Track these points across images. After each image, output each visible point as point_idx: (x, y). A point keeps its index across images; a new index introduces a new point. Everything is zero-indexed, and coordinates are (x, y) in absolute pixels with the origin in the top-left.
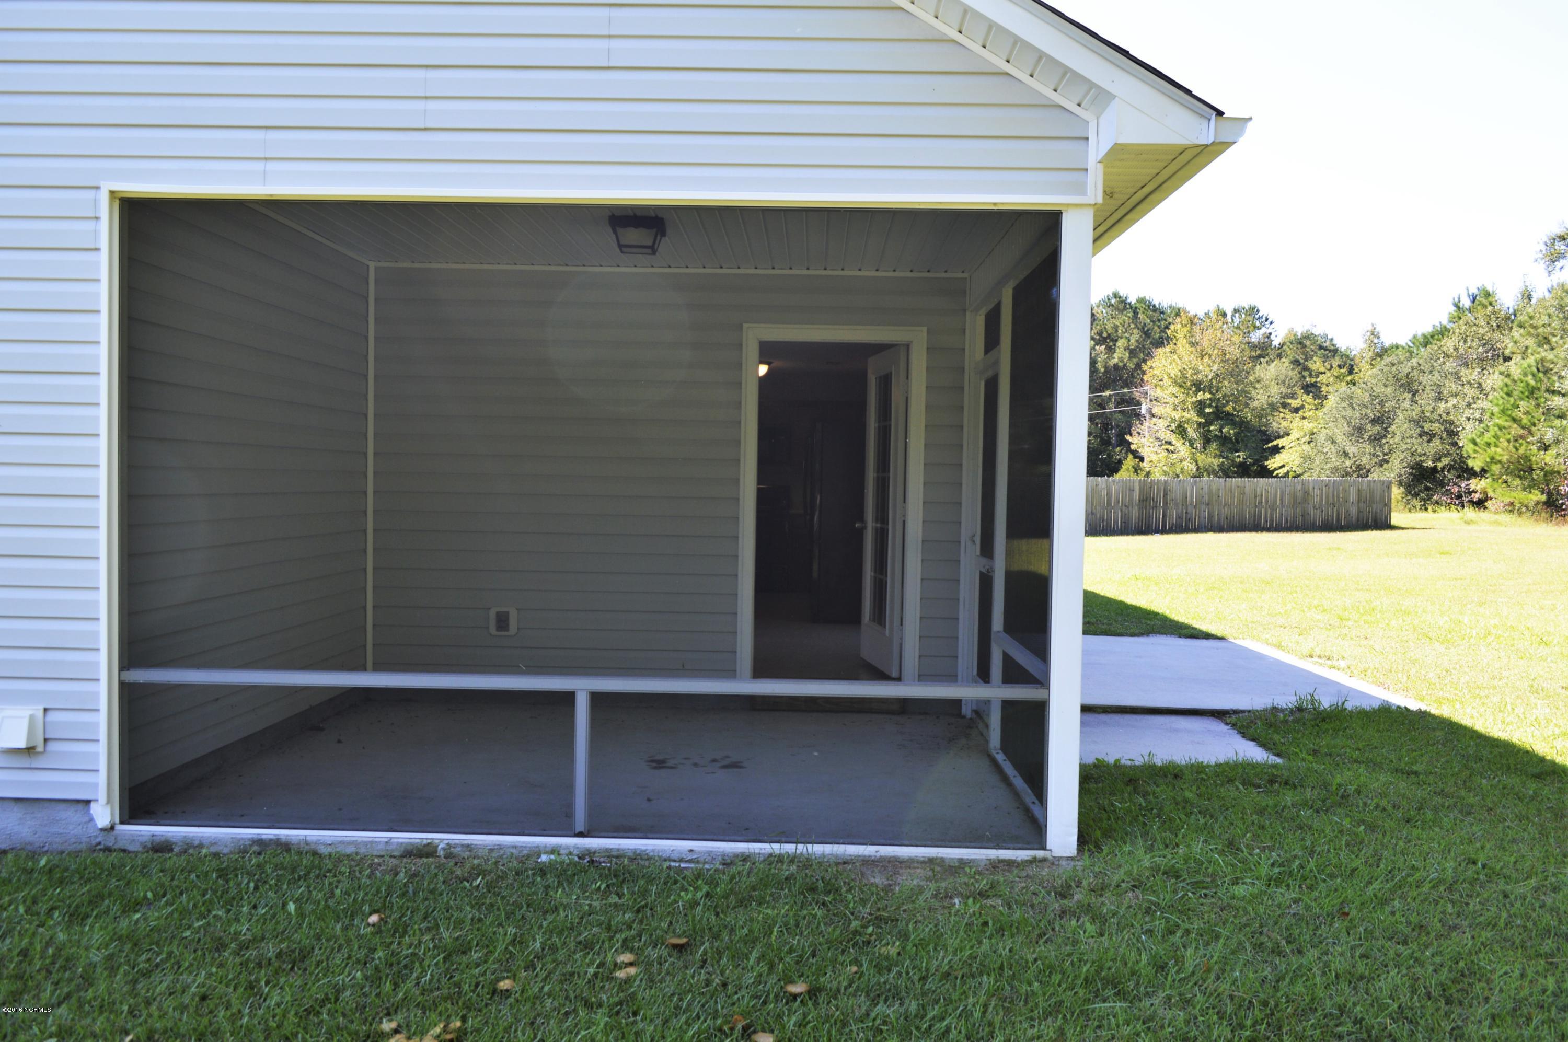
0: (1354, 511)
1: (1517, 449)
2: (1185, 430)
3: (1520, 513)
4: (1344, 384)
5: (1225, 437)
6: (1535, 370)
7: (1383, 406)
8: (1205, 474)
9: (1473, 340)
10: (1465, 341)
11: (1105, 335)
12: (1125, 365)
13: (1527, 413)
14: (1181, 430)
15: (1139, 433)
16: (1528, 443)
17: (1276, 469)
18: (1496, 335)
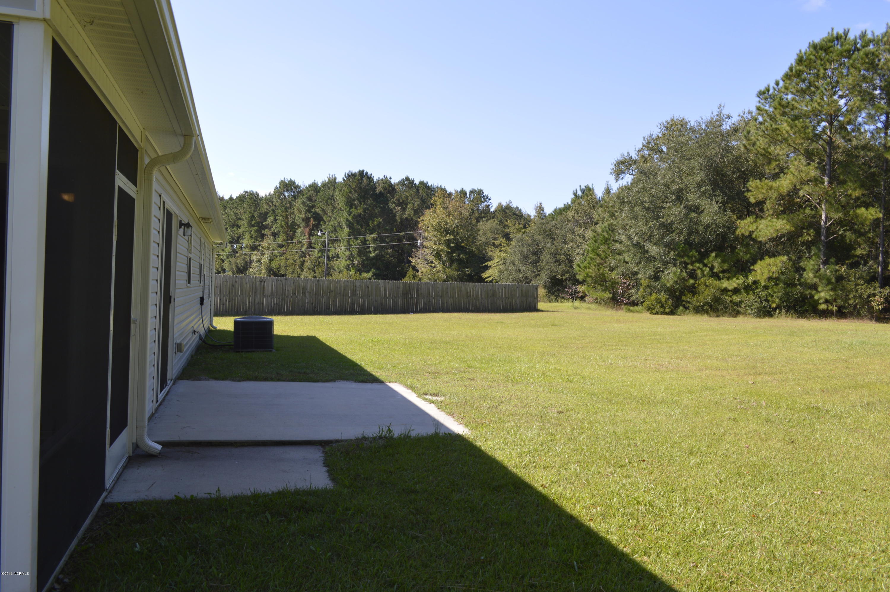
0: (519, 301)
1: (599, 270)
2: (440, 255)
3: (600, 304)
4: (521, 233)
5: (461, 260)
6: (607, 229)
7: (538, 246)
8: (450, 280)
9: (581, 213)
10: (578, 213)
11: (401, 201)
12: (412, 218)
13: (603, 251)
14: (438, 255)
15: (416, 256)
16: (604, 267)
17: (486, 278)
18: (592, 211)
